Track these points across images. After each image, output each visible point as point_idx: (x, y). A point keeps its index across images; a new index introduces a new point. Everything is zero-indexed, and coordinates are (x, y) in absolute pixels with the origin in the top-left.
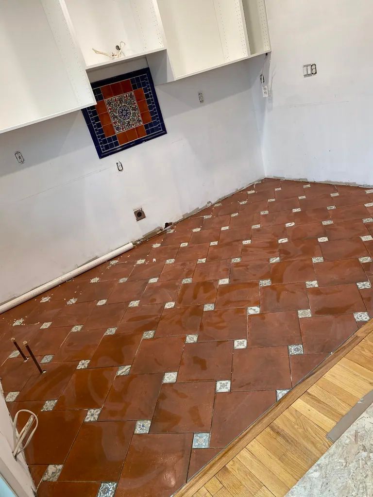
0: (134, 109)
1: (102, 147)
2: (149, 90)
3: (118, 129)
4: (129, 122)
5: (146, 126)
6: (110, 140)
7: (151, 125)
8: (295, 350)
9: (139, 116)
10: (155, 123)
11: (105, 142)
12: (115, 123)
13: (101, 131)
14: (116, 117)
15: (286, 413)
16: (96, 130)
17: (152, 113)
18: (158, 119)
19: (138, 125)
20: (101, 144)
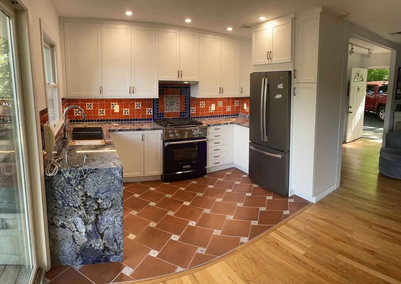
0: (177, 103)
1: (156, 116)
2: (188, 96)
3: (166, 110)
4: (173, 108)
5: (181, 113)
6: (160, 114)
7: (183, 113)
8: (200, 250)
9: (178, 107)
10: (186, 113)
11: (158, 114)
12: (165, 107)
13: (158, 109)
14: (167, 104)
15: (176, 280)
16: (156, 107)
17: (186, 108)
18: (187, 111)
19: (177, 111)
20: (156, 114)
